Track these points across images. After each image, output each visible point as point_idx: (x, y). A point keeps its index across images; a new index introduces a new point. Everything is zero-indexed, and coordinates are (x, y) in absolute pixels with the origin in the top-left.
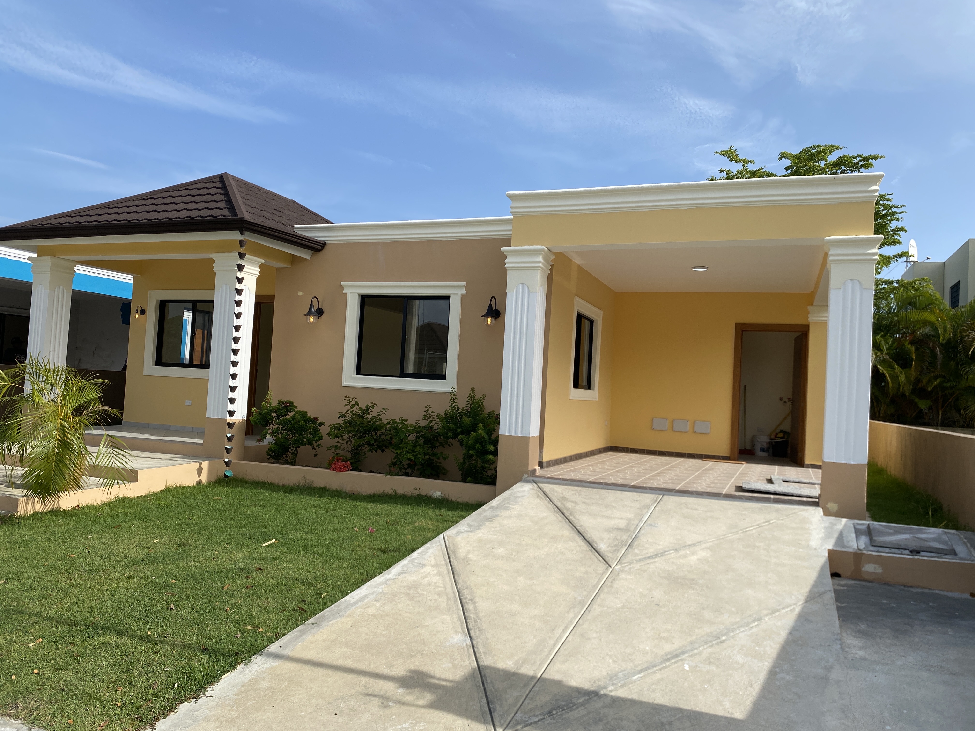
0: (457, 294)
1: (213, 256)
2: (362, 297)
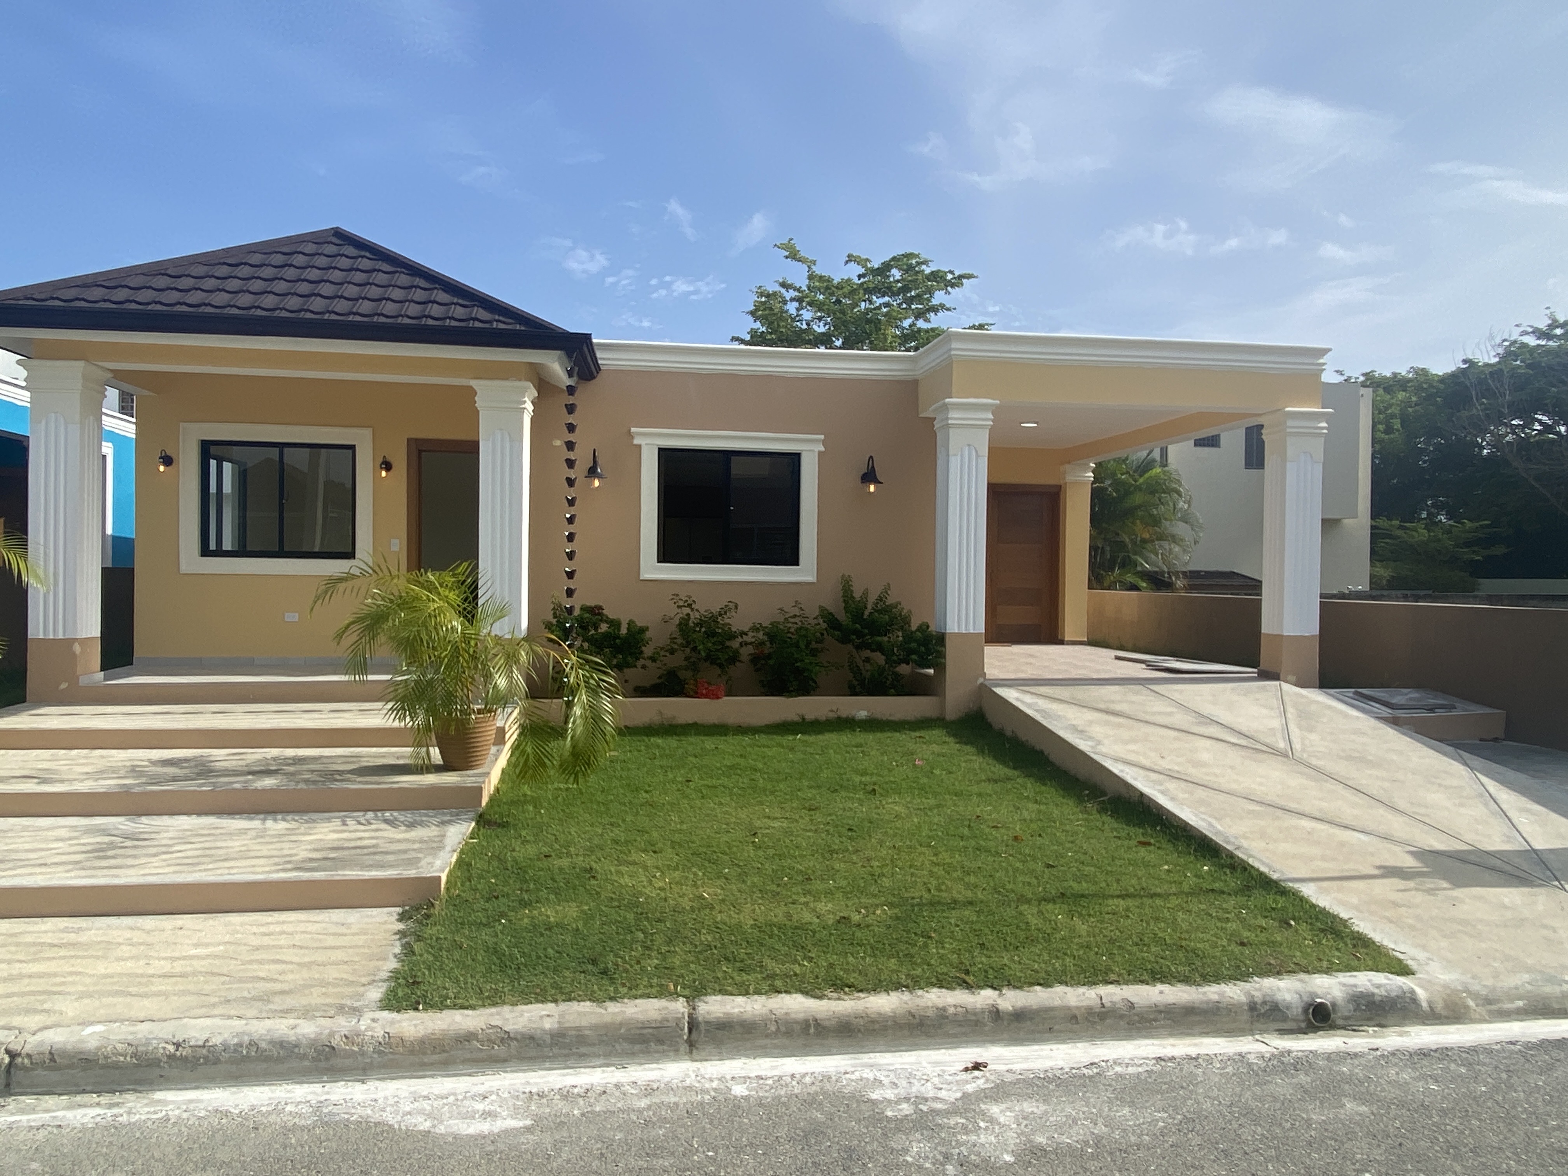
0: (813, 451)
1: (473, 383)
2: (661, 450)
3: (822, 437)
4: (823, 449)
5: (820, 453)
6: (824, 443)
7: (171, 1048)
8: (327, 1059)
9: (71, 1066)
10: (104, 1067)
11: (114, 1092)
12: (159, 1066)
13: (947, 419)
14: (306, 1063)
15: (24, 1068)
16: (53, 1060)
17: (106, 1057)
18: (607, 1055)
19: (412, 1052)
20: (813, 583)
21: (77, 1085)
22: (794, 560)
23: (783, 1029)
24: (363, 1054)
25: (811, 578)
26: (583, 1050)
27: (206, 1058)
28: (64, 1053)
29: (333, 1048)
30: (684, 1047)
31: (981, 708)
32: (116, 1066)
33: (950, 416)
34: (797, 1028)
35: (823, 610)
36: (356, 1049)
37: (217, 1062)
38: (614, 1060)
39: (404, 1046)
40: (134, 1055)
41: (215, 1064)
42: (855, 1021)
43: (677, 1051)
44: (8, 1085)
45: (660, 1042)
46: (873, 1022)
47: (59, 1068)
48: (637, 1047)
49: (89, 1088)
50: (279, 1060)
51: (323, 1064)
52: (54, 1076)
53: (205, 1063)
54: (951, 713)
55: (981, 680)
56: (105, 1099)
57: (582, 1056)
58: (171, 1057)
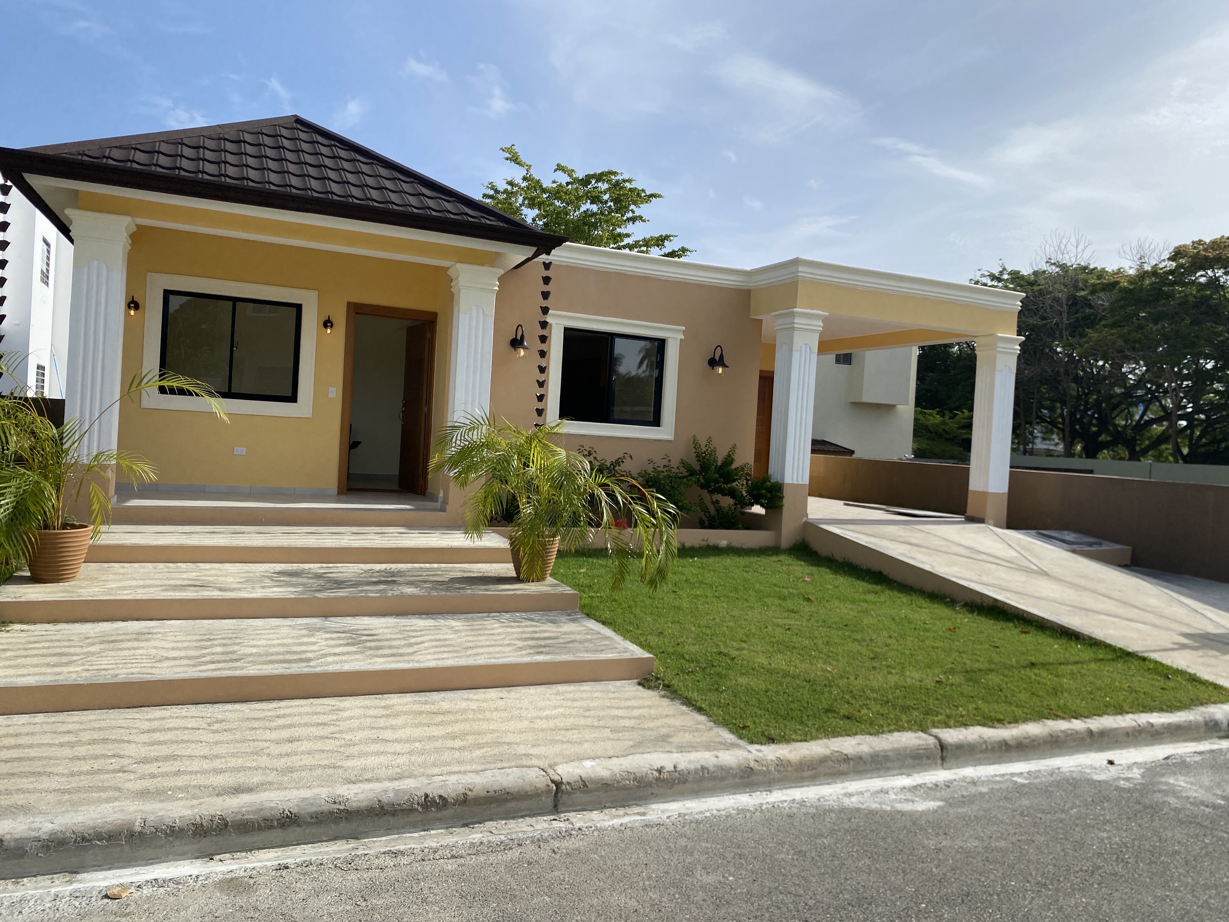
0: (675, 338)
2: (566, 329)
3: (684, 328)
4: (683, 337)
5: (681, 340)
6: (684, 332)
7: (656, 774)
8: (749, 777)
9: (597, 790)
10: (618, 789)
11: (624, 806)
12: (651, 787)
13: (794, 323)
14: (737, 780)
15: (569, 793)
16: (585, 785)
17: (618, 782)
18: (900, 768)
19: (796, 770)
20: (670, 441)
21: (600, 803)
22: (656, 422)
23: (989, 747)
24: (769, 772)
25: (670, 437)
26: (888, 765)
27: (679, 779)
28: (592, 781)
29: (751, 769)
30: (939, 761)
31: (804, 540)
32: (625, 788)
33: (796, 321)
34: (996, 746)
35: (683, 462)
36: (764, 768)
37: (685, 781)
38: (904, 771)
39: (792, 766)
40: (635, 779)
41: (684, 783)
42: (1024, 741)
43: (936, 763)
44: (555, 806)
45: (928, 758)
46: (1033, 741)
47: (589, 792)
48: (917, 762)
49: (607, 805)
50: (722, 779)
51: (746, 780)
52: (586, 798)
53: (679, 783)
54: (785, 542)
55: (805, 519)
56: (621, 811)
57: (888, 769)
58: (658, 779)
